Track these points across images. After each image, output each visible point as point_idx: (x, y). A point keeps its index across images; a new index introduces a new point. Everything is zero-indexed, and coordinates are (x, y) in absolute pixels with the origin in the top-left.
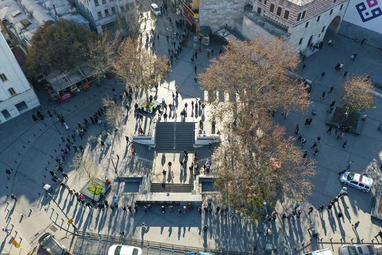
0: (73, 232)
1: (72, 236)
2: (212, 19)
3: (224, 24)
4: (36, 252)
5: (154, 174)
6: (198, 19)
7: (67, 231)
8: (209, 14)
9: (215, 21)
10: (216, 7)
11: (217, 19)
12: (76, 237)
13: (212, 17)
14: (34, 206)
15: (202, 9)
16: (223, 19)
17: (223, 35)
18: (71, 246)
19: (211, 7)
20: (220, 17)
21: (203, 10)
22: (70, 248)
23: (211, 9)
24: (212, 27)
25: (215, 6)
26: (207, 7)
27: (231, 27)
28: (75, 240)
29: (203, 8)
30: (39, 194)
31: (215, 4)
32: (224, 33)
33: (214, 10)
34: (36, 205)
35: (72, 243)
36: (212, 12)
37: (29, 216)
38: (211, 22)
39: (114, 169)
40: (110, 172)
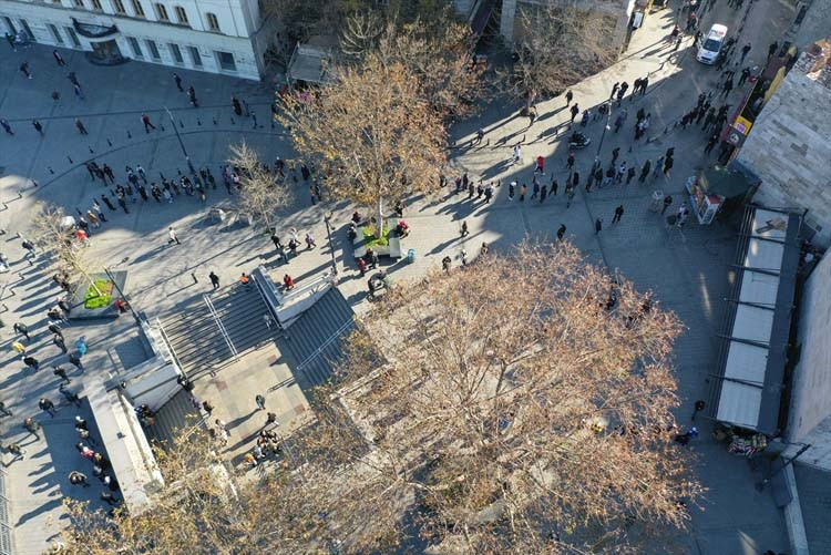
2: (778, 165)
3: (804, 202)
5: (213, 373)
6: (743, 138)
8: (779, 144)
9: (786, 177)
10: (814, 139)
11: (794, 173)
13: (785, 161)
15: (767, 116)
16: (811, 191)
17: (758, 231)
19: (798, 127)
20: (806, 174)
21: (768, 122)
23: (794, 135)
24: (766, 187)
25: (811, 133)
26: (786, 120)
27: (819, 228)
29: (774, 116)
31: (815, 128)
32: (770, 227)
33: (799, 144)
36: (793, 145)
38: (775, 172)
39: (165, 295)
40: (154, 293)
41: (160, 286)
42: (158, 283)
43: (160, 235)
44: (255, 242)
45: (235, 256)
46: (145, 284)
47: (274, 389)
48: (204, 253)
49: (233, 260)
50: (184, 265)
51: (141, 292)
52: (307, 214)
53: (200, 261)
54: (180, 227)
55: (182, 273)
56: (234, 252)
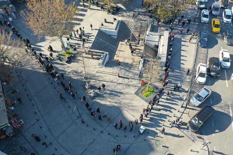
0: (184, 108)
1: (187, 110)
4: (202, 136)
7: (183, 113)
12: (188, 106)
14: (157, 145)
18: (195, 110)
22: (197, 110)
28: (190, 107)
30: (145, 140)
34: (156, 143)
35: (193, 109)
37: (168, 147)
39: (130, 80)
40: (132, 83)
41: (129, 84)
42: (129, 85)
43: (116, 103)
44: (93, 78)
45: (102, 78)
46: (132, 88)
47: (123, 51)
48: (109, 86)
49: (104, 77)
50: (117, 86)
51: (135, 86)
52: (72, 75)
53: (112, 84)
54: (107, 101)
55: (120, 83)
56: (101, 79)
